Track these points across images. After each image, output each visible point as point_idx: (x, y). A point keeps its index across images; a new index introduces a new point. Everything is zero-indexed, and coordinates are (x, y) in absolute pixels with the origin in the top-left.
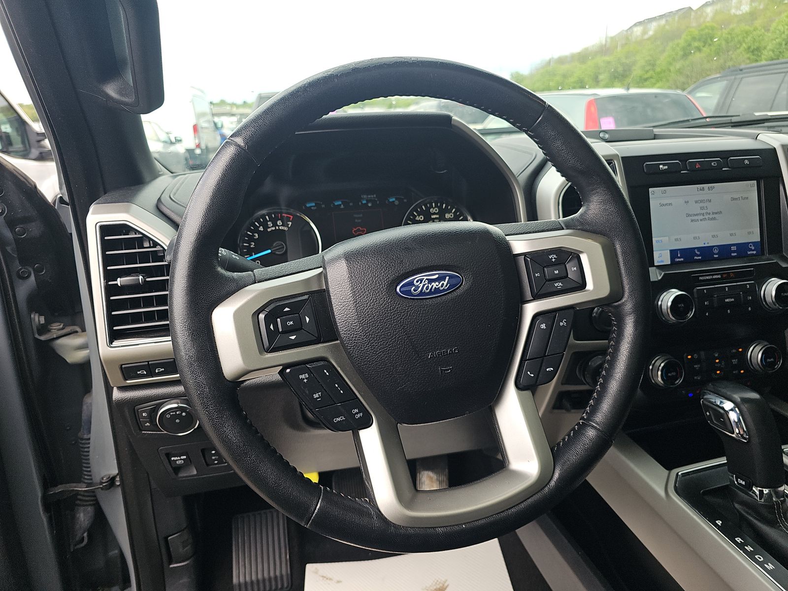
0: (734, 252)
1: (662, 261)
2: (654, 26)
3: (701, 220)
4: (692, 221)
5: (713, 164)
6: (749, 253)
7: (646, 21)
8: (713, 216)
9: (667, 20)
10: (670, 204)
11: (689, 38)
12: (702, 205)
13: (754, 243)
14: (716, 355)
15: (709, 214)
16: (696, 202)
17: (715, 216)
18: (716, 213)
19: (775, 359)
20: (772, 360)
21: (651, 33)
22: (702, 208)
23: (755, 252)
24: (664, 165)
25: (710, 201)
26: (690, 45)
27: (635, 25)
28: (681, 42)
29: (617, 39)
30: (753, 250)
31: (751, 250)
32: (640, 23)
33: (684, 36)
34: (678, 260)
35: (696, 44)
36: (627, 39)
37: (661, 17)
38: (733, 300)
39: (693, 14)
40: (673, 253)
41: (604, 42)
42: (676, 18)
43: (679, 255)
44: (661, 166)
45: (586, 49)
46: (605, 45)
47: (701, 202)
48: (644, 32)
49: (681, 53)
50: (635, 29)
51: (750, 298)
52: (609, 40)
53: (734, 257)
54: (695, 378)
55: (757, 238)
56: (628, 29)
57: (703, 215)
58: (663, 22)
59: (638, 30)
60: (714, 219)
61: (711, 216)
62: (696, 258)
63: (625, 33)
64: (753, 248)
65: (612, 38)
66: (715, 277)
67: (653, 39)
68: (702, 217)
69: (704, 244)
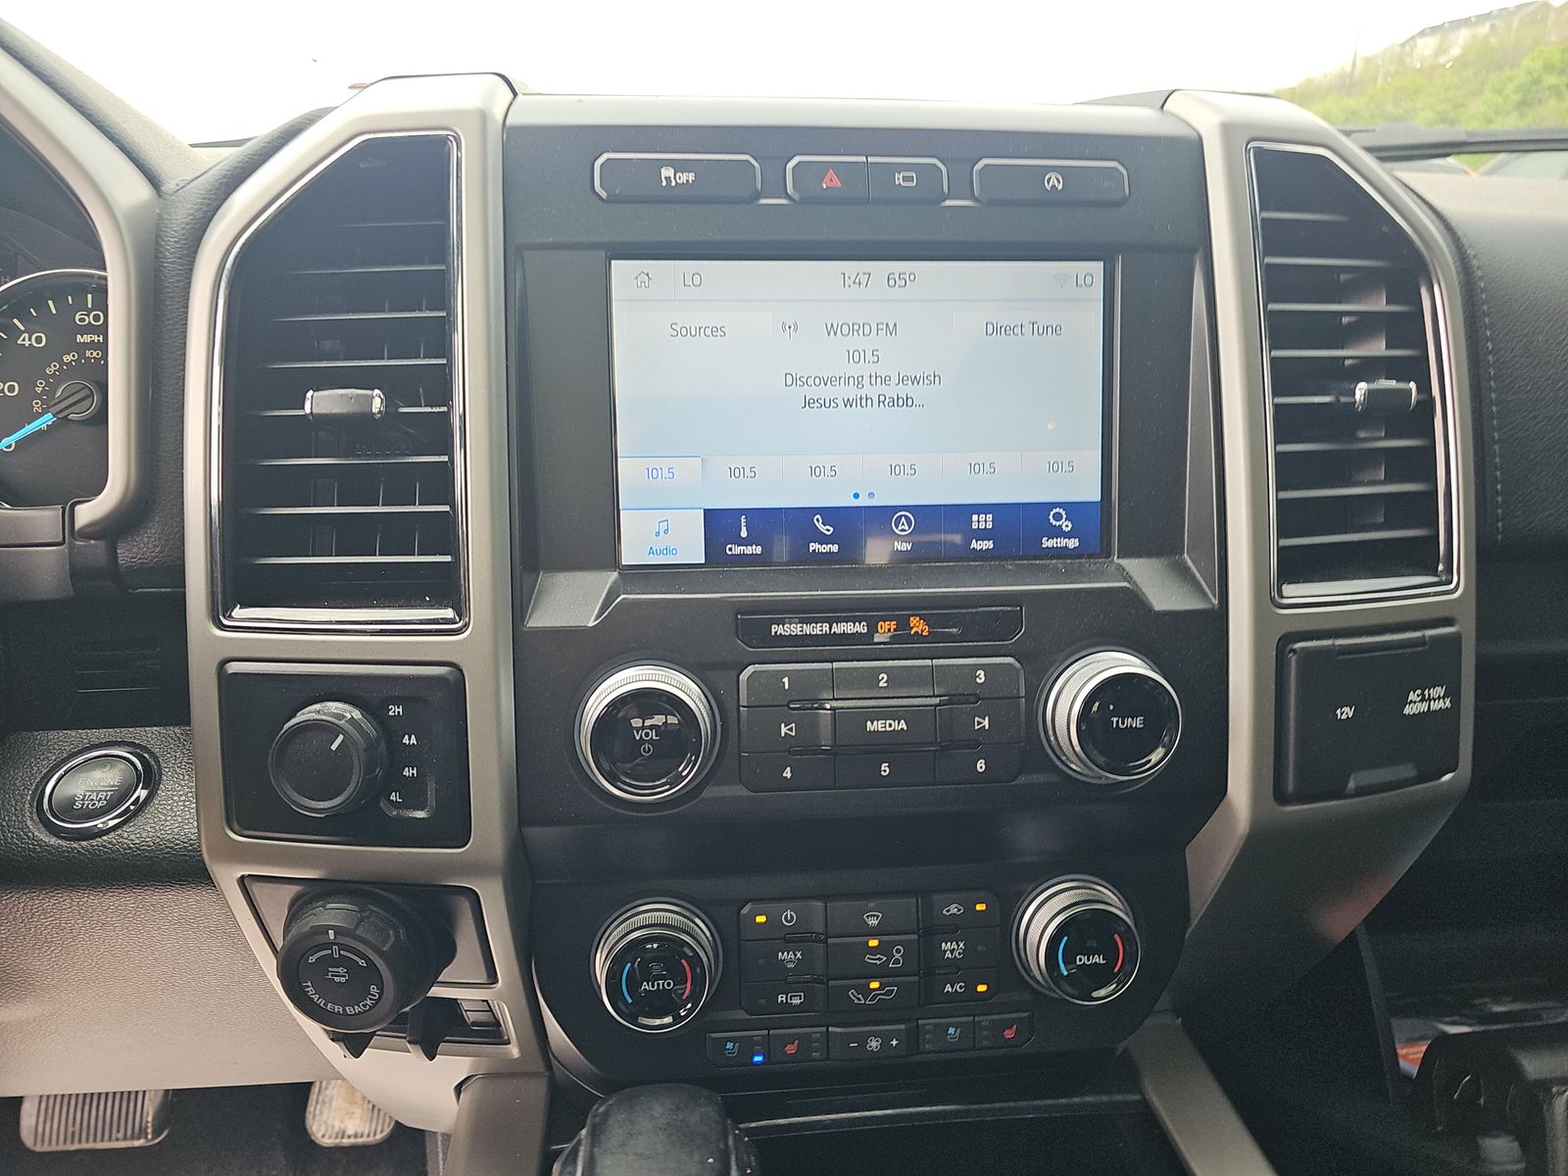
0: (982, 534)
1: (667, 551)
2: (1463, 36)
3: (848, 403)
4: (808, 403)
5: (899, 178)
6: (1047, 543)
7: (1447, 25)
8: (903, 391)
9: (1492, 27)
10: (716, 331)
11: (1538, 64)
12: (856, 342)
13: (1073, 509)
14: (873, 922)
15: (885, 381)
16: (831, 330)
17: (910, 390)
18: (915, 380)
19: (1111, 959)
20: (1098, 959)
21: (1456, 52)
22: (854, 356)
23: (1073, 543)
24: (680, 167)
25: (891, 330)
26: (1537, 81)
27: (1422, 34)
28: (1521, 76)
29: (1380, 62)
30: (1068, 535)
31: (1058, 533)
32: (1434, 30)
33: (1526, 62)
34: (738, 550)
35: (1552, 79)
36: (1401, 61)
37: (1482, 18)
38: (903, 725)
39: (1552, 15)
40: (718, 524)
41: (1348, 69)
42: (1515, 24)
43: (744, 534)
44: (667, 172)
45: (1309, 82)
46: (1352, 72)
47: (852, 330)
48: (1441, 50)
49: (1517, 97)
50: (1421, 42)
51: (986, 723)
52: (1359, 64)
53: (982, 555)
54: (781, 998)
55: (1090, 491)
56: (1405, 43)
57: (859, 384)
58: (1484, 29)
59: (1427, 46)
60: (907, 401)
61: (891, 391)
62: (813, 546)
63: (1398, 49)
64: (1067, 526)
65: (1368, 61)
66: (840, 628)
67: (1461, 63)
68: (851, 392)
69: (856, 496)
